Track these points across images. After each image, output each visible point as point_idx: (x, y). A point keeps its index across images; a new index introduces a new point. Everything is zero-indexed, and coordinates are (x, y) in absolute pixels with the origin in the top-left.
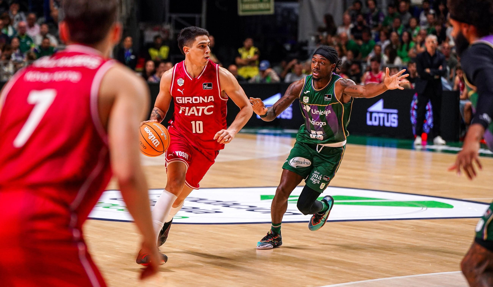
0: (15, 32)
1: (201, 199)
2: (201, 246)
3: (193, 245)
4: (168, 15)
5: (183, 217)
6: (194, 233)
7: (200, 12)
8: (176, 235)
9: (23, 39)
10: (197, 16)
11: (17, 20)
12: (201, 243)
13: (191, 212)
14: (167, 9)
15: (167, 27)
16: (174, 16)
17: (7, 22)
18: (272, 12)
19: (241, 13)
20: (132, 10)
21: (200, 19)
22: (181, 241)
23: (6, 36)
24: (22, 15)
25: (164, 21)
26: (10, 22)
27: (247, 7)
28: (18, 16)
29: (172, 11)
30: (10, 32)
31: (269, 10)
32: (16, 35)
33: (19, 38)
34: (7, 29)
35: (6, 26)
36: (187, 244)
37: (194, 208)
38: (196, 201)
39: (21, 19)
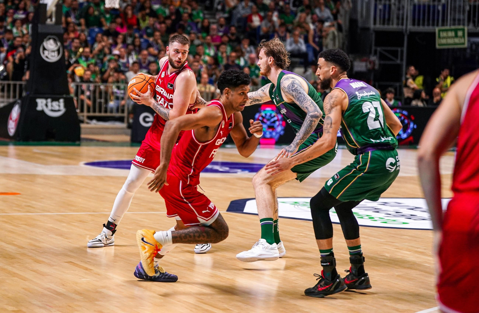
0: (246, 62)
1: (416, 208)
2: (425, 249)
3: (418, 248)
4: (373, 48)
5: (404, 223)
6: (416, 237)
7: (402, 45)
8: (401, 238)
9: (253, 69)
10: (399, 49)
11: (248, 52)
12: (425, 247)
13: (410, 218)
14: (373, 43)
15: (373, 58)
16: (379, 49)
17: (239, 54)
18: (466, 45)
19: (437, 47)
20: (343, 44)
21: (402, 52)
22: (407, 244)
23: (238, 66)
24: (252, 48)
25: (370, 53)
26: (242, 54)
27: (444, 41)
28: (248, 49)
29: (377, 45)
30: (242, 63)
31: (464, 44)
32: (247, 65)
33: (249, 68)
34: (240, 60)
35: (238, 58)
36: (411, 246)
37: (411, 215)
38: (413, 209)
39: (251, 52)
